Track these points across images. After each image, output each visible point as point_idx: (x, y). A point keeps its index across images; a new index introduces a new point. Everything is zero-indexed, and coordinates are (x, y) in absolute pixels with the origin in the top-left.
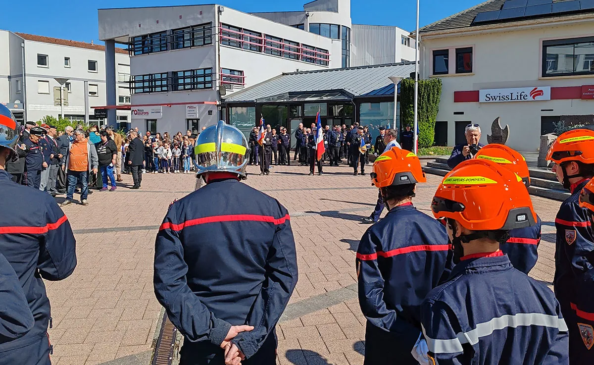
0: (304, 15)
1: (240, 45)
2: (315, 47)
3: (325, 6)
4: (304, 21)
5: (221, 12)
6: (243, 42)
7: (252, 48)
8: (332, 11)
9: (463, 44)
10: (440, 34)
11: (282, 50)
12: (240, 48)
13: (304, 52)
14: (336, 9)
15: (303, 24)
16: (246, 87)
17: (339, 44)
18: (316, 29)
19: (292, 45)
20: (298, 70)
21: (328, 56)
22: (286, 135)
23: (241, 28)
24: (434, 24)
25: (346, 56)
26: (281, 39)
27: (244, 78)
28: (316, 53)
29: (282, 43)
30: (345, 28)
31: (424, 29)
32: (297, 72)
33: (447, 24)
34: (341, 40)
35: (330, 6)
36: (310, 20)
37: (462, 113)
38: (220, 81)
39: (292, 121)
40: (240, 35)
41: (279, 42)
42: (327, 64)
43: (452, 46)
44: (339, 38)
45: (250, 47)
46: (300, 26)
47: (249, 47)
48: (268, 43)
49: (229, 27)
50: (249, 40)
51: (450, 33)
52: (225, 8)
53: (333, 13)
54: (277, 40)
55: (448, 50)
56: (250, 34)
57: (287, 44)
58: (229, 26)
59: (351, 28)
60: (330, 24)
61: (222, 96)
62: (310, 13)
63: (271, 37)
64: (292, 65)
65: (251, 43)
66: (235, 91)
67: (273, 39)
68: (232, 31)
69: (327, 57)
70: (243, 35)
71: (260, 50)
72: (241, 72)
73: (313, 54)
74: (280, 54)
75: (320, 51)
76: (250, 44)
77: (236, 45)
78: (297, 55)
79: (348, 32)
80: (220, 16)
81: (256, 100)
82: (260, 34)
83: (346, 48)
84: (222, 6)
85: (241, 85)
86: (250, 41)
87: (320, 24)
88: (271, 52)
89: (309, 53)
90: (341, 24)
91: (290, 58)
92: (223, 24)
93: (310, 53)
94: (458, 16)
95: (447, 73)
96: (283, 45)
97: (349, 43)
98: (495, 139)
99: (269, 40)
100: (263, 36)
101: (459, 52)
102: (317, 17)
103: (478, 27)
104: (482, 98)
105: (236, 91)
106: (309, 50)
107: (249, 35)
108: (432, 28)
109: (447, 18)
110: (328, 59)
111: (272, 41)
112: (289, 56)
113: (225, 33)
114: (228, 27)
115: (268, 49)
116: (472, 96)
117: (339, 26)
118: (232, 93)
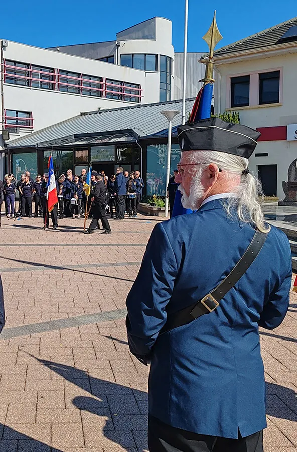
0: (114, 46)
1: (28, 83)
2: (123, 82)
3: (141, 34)
4: (115, 52)
5: (5, 47)
6: (31, 80)
7: (43, 86)
8: (148, 39)
9: (268, 67)
10: (236, 57)
11: (80, 87)
12: (28, 86)
13: (108, 88)
14: (153, 36)
15: (113, 56)
16: (35, 129)
17: (155, 77)
18: (129, 61)
19: (94, 81)
20: (99, 109)
21: (141, 91)
22: (40, 183)
23: (29, 64)
24: (233, 44)
25: (166, 90)
26: (79, 75)
27: (32, 120)
28: (124, 88)
29: (80, 79)
30: (165, 57)
31: (219, 52)
32: (100, 111)
33: (249, 44)
34: (159, 73)
35: (147, 33)
36: (122, 50)
37: (266, 155)
38: (4, 124)
39: (76, 167)
40: (28, 72)
41: (77, 78)
42: (139, 100)
43: (254, 70)
44: (156, 70)
45: (41, 85)
46: (110, 59)
47: (39, 85)
48: (63, 80)
49: (15, 64)
50: (39, 77)
51: (249, 55)
52: (9, 42)
53: (149, 41)
54: (75, 75)
55: (249, 76)
56: (41, 70)
57: (87, 80)
58: (15, 62)
59: (173, 57)
60: (145, 54)
61: (6, 141)
62: (122, 43)
63: (67, 72)
64: (92, 104)
65: (42, 80)
66: (22, 134)
67: (69, 74)
68: (18, 68)
69: (139, 93)
70: (31, 72)
71: (52, 87)
72: (30, 113)
73: (122, 90)
74: (79, 91)
75: (130, 86)
76: (41, 82)
77: (24, 83)
78: (100, 91)
79: (168, 62)
80: (3, 51)
81: (37, 144)
82: (53, 70)
83: (166, 82)
84: (5, 40)
85: (29, 128)
86: (41, 79)
87: (133, 54)
88: (67, 90)
89: (116, 89)
90: (159, 54)
91: (90, 95)
92: (6, 60)
93: (118, 89)
94: (269, 32)
95: (248, 105)
96: (82, 81)
97: (170, 75)
98: (292, 187)
99: (63, 76)
100: (56, 71)
101: (263, 77)
102: (130, 46)
103: (285, 45)
104: (291, 135)
105: (24, 135)
106: (115, 85)
107: (39, 72)
108: (230, 50)
109: (252, 36)
110: (141, 95)
111: (68, 77)
112: (90, 93)
113: (10, 71)
114: (13, 63)
115: (63, 87)
116: (278, 133)
117: (156, 56)
118: (18, 137)
